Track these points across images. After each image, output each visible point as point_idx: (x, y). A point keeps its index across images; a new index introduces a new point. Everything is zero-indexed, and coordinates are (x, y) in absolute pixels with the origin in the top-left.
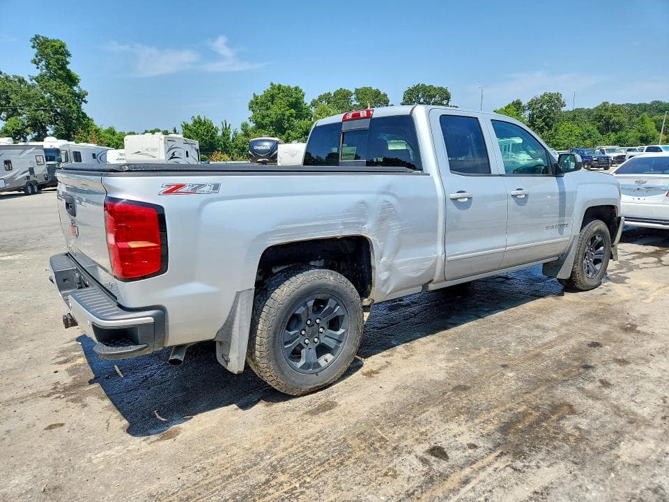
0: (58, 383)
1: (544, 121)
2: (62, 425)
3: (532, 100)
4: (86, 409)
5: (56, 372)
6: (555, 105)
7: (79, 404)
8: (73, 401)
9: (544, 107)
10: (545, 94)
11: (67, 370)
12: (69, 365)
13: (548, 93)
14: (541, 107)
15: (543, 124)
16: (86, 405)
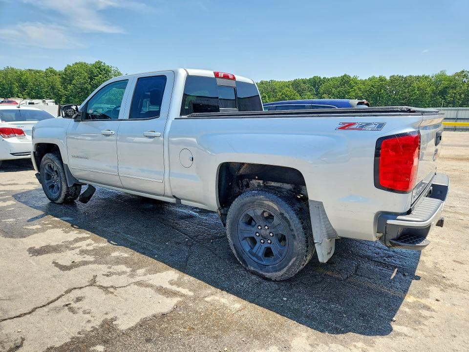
0: (441, 290)
2: (454, 261)
4: (436, 261)
5: (437, 300)
7: (438, 266)
8: (440, 271)
11: (427, 296)
12: (424, 301)
16: (434, 263)
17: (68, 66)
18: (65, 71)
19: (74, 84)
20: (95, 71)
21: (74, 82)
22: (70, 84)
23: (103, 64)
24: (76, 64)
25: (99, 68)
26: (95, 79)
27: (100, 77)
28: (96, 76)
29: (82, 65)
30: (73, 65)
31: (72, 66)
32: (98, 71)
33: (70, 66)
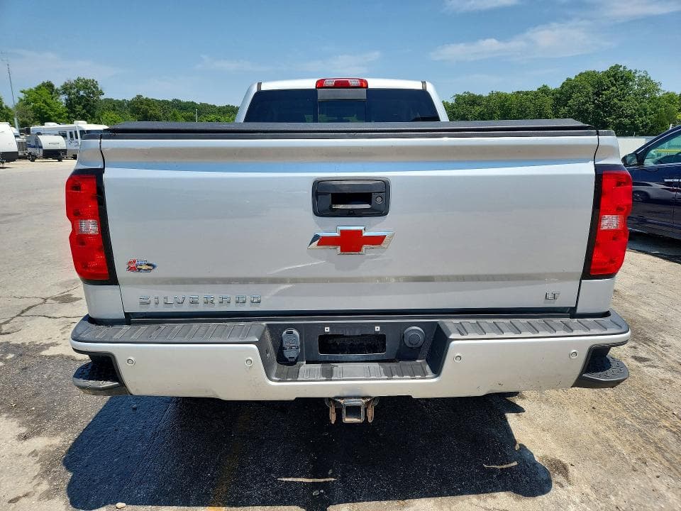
1: (84, 107)
3: (66, 84)
6: (93, 92)
9: (82, 93)
10: (79, 79)
13: (82, 78)
14: (78, 92)
15: (84, 111)
17: (569, 80)
18: (562, 87)
19: (570, 106)
20: (606, 81)
21: (570, 102)
22: (565, 105)
23: (621, 69)
24: (581, 74)
25: (614, 76)
26: (603, 94)
27: (613, 91)
28: (605, 90)
29: (589, 75)
30: (576, 77)
31: (573, 78)
32: (610, 81)
33: (570, 80)
